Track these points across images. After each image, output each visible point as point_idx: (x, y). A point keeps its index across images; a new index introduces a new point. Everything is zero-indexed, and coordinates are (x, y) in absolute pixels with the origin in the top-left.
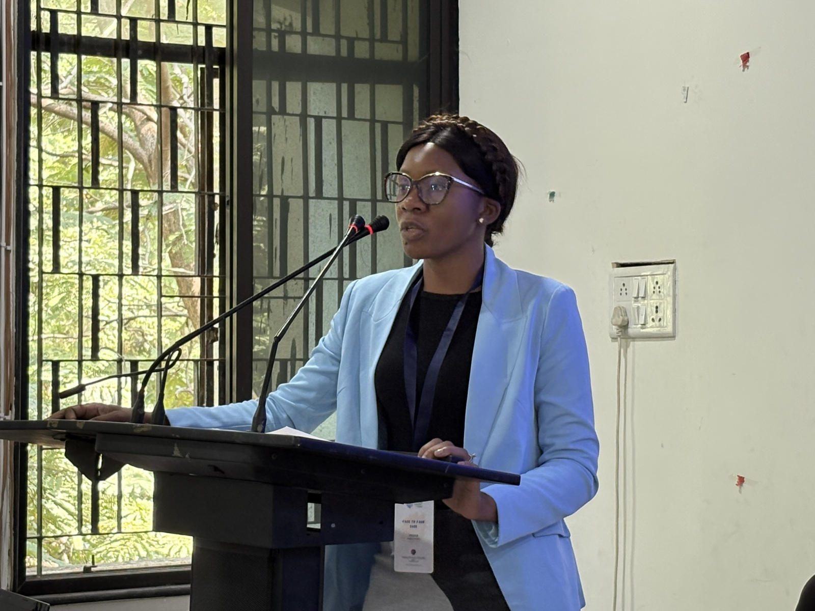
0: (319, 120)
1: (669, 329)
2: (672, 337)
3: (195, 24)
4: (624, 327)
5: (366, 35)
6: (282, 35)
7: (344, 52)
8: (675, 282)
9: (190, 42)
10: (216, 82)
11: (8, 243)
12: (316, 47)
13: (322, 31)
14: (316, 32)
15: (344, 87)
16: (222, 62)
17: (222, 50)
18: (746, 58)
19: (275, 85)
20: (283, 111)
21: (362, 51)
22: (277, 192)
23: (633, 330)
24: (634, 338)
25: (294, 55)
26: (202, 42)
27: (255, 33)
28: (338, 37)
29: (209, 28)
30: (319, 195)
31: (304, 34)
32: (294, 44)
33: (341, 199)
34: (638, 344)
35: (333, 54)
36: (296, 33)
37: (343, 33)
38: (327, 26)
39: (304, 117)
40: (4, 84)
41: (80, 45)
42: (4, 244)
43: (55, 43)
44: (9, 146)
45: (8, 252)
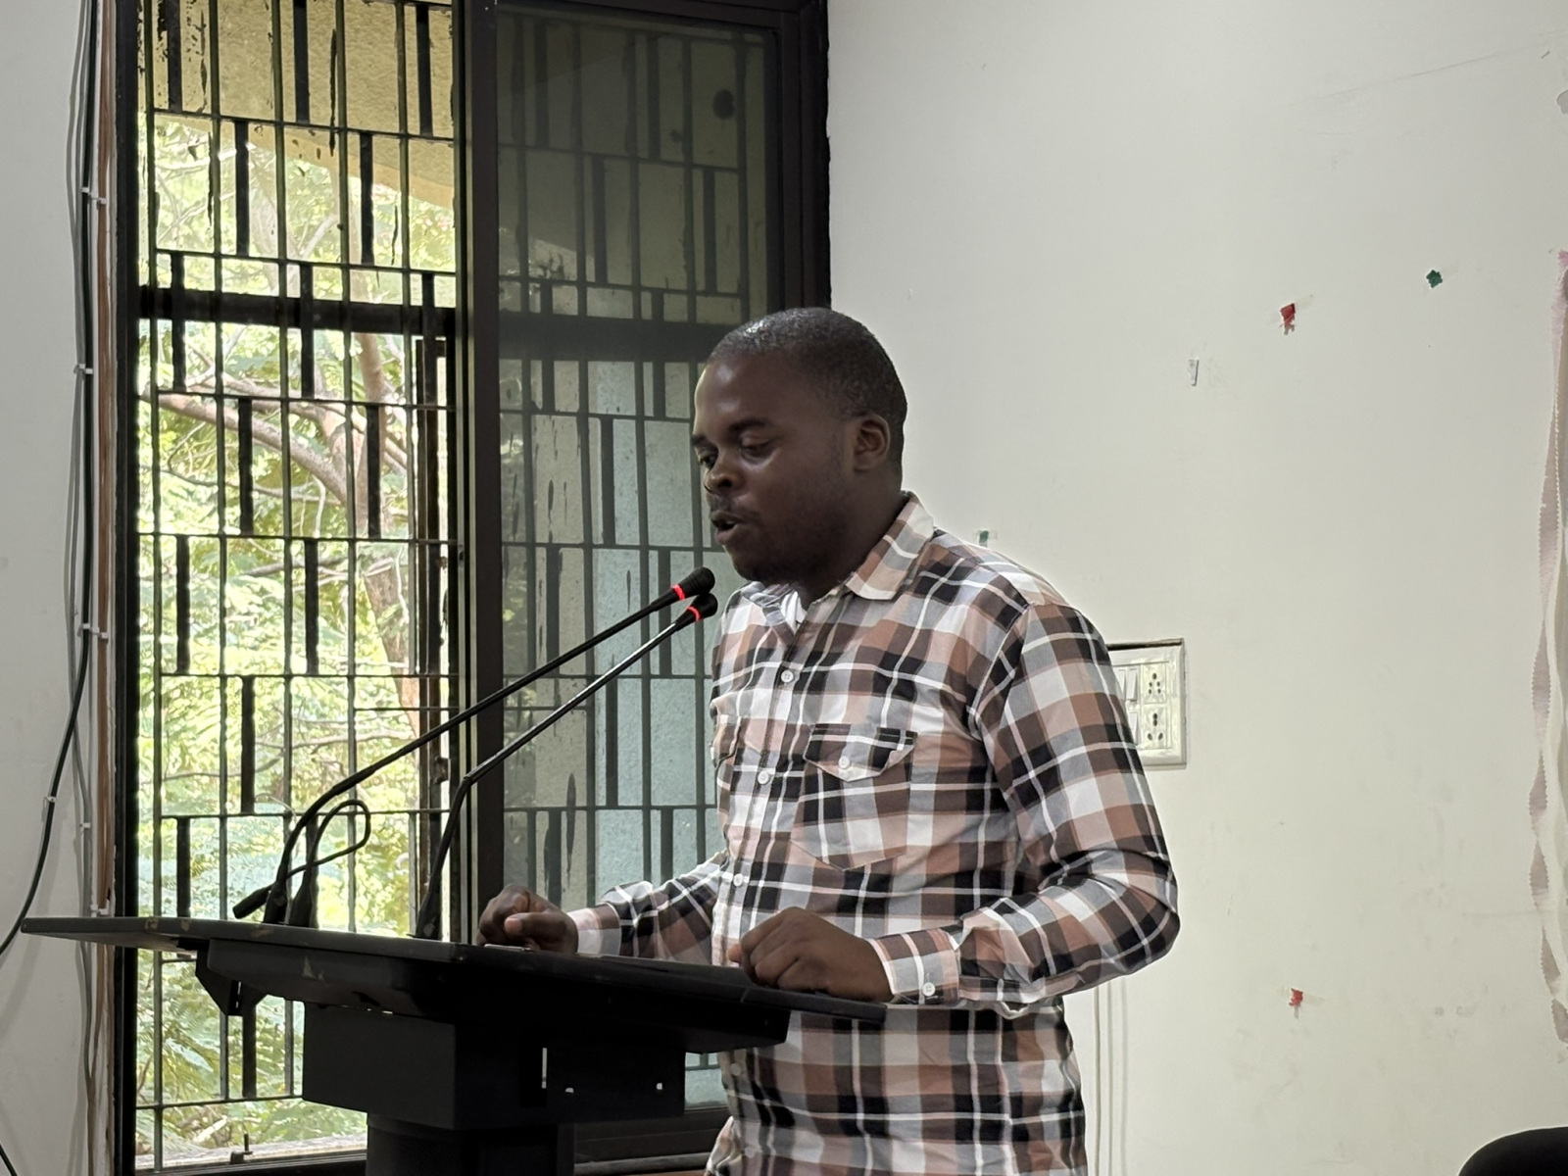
0: (607, 422)
1: (1176, 752)
2: (1182, 764)
3: (406, 271)
5: (683, 285)
6: (546, 287)
7: (647, 313)
8: (1183, 675)
9: (398, 300)
10: (441, 363)
11: (103, 628)
12: (601, 304)
13: (611, 280)
14: (602, 281)
15: (648, 368)
16: (450, 332)
17: (449, 312)
18: (1289, 313)
19: (537, 367)
20: (549, 408)
21: (675, 310)
22: (541, 537)
25: (564, 318)
26: (417, 300)
27: (502, 284)
28: (636, 289)
29: (428, 277)
30: (610, 542)
31: (582, 285)
32: (565, 300)
33: (644, 548)
35: (629, 315)
36: (569, 283)
37: (645, 282)
38: (620, 273)
39: (583, 416)
40: (95, 371)
41: (220, 307)
42: (96, 629)
43: (179, 305)
44: (104, 470)
45: (102, 642)
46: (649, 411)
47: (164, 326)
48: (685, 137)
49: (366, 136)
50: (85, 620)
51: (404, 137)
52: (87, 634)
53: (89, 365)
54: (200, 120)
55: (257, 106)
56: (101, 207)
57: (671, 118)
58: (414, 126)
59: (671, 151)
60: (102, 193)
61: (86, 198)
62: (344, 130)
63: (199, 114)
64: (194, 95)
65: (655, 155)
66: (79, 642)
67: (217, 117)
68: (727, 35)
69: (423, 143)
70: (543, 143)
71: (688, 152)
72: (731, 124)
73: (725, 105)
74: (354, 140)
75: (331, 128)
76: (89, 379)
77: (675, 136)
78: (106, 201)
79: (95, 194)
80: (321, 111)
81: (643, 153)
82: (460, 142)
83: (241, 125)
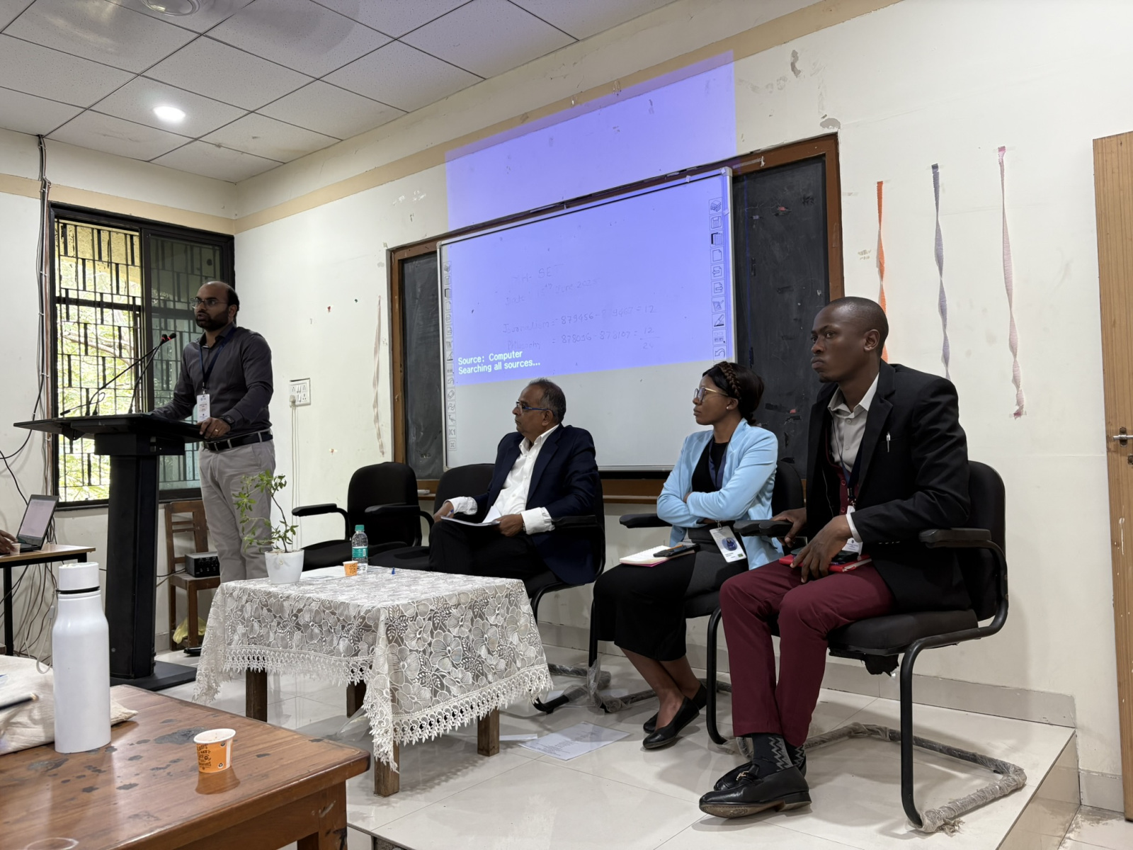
1: (308, 402)
2: (310, 404)
3: (128, 296)
4: (294, 402)
6: (165, 301)
8: (310, 386)
9: (126, 302)
10: (138, 319)
11: (47, 374)
12: (179, 306)
13: (182, 301)
14: (179, 301)
16: (140, 311)
17: (139, 306)
18: (329, 308)
19: (163, 320)
23: (297, 403)
24: (298, 406)
25: (170, 309)
26: (131, 303)
27: (153, 300)
29: (134, 298)
31: (174, 301)
32: (171, 305)
34: (299, 408)
36: (171, 301)
38: (184, 299)
40: (44, 314)
41: (78, 302)
42: (45, 374)
43: (67, 301)
44: (47, 338)
45: (47, 378)
46: (192, 331)
47: (64, 306)
48: (200, 269)
49: (117, 265)
50: (43, 372)
51: (127, 265)
52: (43, 376)
53: (43, 313)
54: (73, 258)
55: (88, 256)
56: (45, 276)
57: (197, 265)
58: (130, 263)
59: (197, 272)
60: (46, 273)
61: (41, 274)
62: (111, 263)
63: (73, 257)
64: (71, 252)
65: (193, 273)
66: (41, 377)
67: (77, 258)
68: (211, 247)
69: (132, 267)
70: (164, 268)
71: (201, 272)
72: (212, 267)
73: (209, 262)
74: (114, 265)
75: (108, 262)
76: (43, 316)
77: (198, 269)
78: (47, 275)
79: (44, 273)
80: (105, 257)
81: (190, 272)
82: (141, 267)
83: (84, 260)
